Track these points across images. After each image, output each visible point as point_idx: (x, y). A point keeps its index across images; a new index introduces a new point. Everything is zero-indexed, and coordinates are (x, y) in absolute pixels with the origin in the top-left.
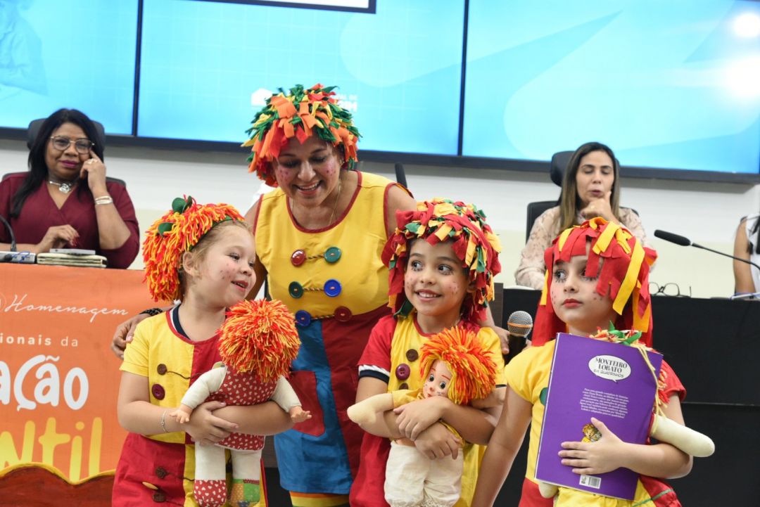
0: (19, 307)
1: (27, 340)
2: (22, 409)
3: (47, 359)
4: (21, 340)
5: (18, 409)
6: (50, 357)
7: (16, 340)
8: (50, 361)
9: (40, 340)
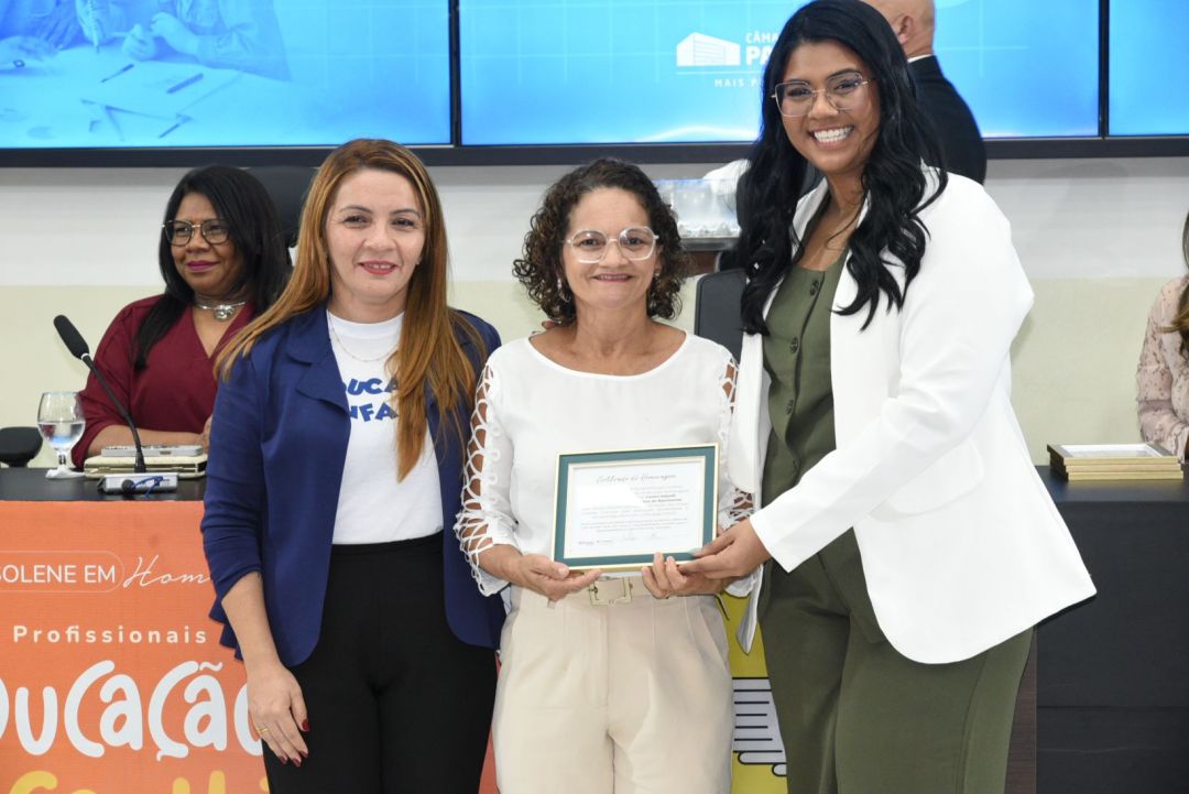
0: (148, 578)
1: (164, 636)
2: (164, 757)
3: (201, 669)
4: (154, 635)
5: (159, 758)
6: (206, 664)
7: (145, 636)
8: (207, 671)
9: (187, 635)
